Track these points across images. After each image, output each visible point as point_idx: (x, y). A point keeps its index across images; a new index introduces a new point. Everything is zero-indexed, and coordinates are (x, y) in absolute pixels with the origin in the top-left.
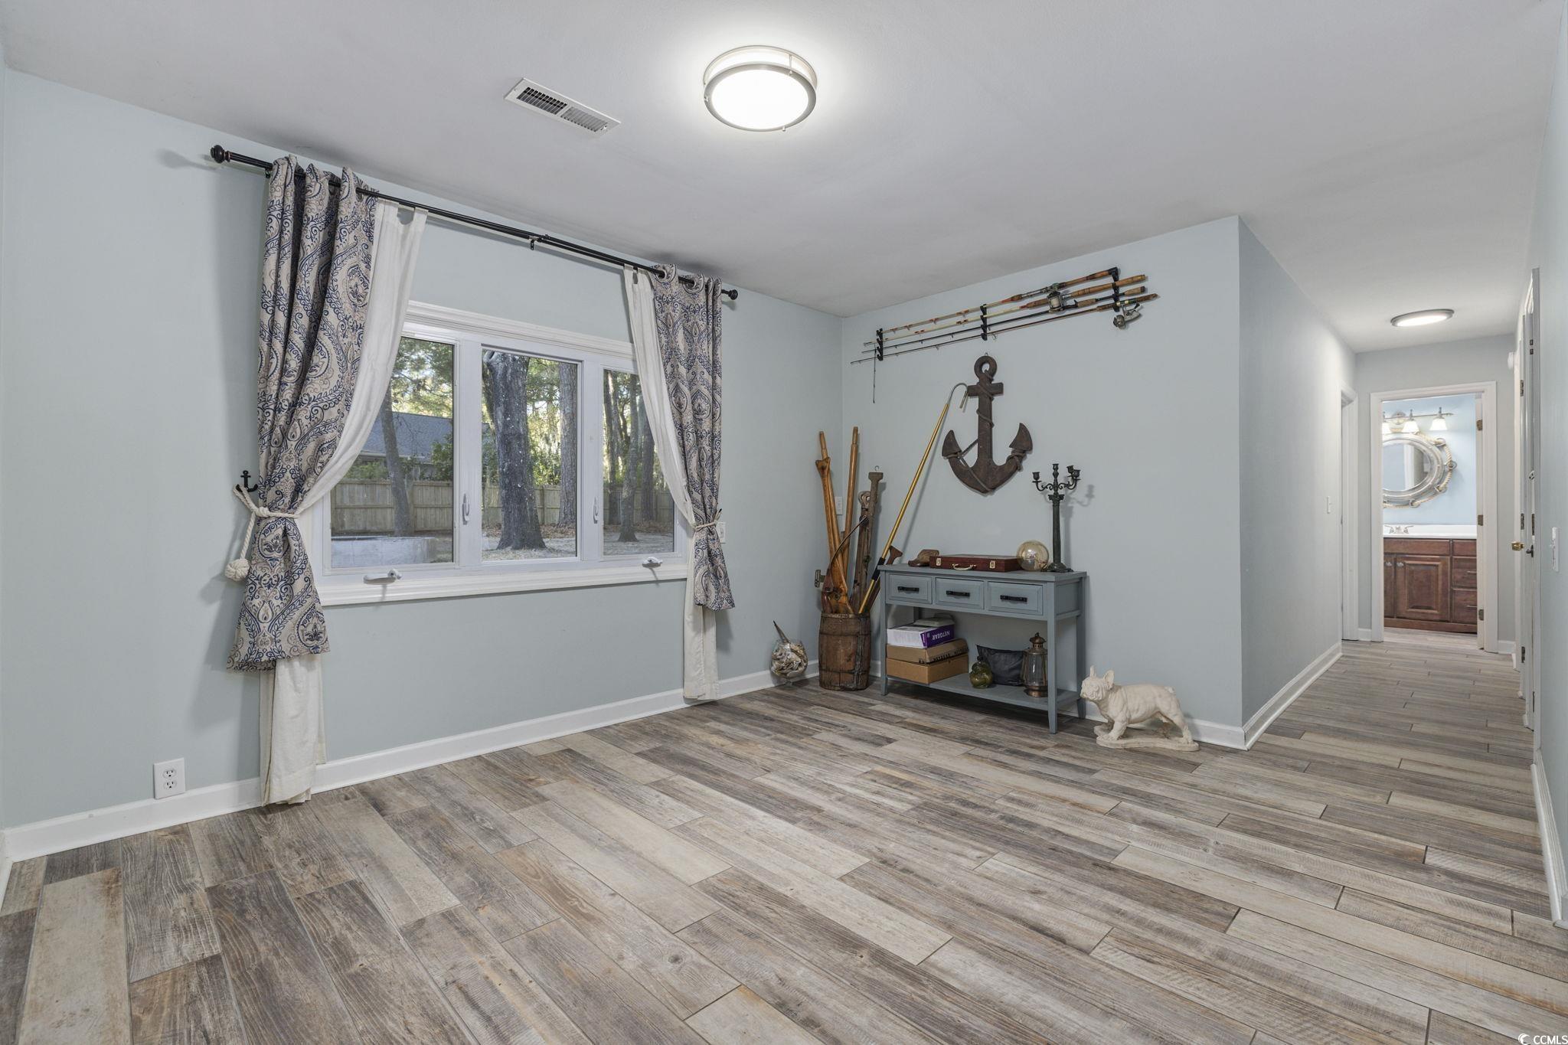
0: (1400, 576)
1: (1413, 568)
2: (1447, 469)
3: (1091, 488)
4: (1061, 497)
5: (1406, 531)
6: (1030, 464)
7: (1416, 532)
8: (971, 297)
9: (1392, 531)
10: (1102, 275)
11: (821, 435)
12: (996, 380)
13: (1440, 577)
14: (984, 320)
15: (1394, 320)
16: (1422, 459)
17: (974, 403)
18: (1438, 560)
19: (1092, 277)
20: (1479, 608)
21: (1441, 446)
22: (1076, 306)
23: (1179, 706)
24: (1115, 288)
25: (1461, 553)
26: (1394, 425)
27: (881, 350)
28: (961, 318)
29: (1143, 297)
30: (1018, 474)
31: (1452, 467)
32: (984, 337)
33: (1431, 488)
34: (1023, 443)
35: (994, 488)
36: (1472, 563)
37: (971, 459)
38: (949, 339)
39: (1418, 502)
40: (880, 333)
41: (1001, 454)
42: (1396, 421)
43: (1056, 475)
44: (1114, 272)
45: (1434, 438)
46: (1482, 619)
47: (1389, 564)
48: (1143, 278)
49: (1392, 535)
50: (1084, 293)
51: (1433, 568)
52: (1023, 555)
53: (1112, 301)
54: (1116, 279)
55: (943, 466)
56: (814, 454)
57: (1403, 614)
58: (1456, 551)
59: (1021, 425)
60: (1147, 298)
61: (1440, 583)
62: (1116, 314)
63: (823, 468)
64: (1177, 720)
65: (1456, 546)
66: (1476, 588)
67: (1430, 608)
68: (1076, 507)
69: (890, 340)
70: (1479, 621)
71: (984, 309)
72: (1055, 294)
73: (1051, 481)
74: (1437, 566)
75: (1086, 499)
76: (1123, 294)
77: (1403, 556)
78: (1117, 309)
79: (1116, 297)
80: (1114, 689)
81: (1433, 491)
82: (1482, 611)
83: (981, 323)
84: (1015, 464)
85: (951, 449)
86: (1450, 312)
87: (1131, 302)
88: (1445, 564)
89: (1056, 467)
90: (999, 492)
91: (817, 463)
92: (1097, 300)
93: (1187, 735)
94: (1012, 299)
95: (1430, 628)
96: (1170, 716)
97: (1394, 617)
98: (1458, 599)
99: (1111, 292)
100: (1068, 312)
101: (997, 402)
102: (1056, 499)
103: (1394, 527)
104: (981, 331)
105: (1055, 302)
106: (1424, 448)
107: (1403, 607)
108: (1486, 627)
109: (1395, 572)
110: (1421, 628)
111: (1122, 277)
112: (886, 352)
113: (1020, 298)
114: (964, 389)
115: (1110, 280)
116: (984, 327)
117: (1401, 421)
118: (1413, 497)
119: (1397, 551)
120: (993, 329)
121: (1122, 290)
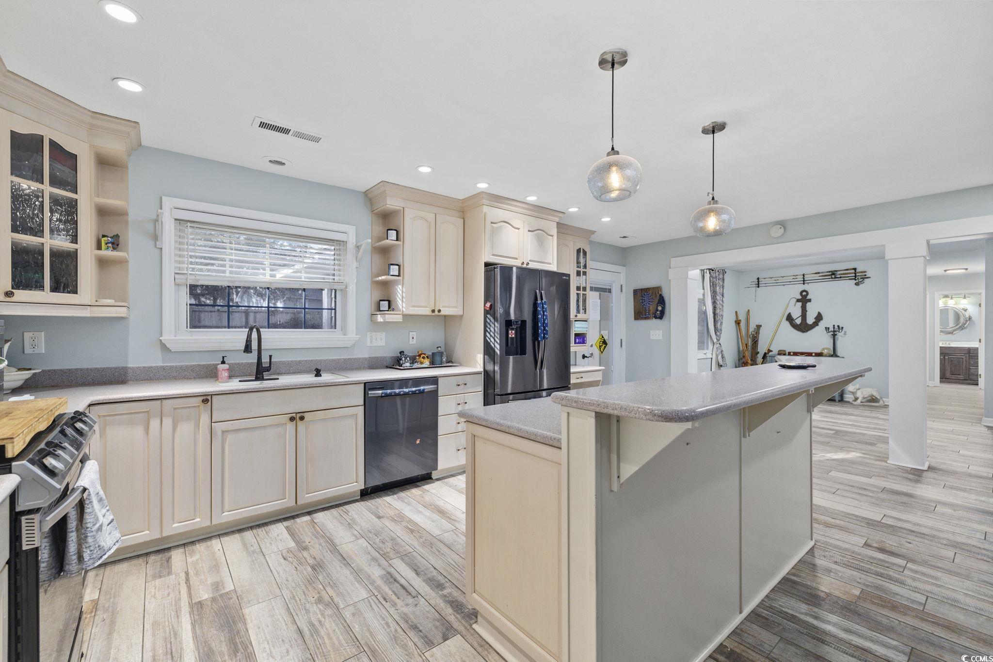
0: (947, 363)
1: (952, 359)
2: (968, 319)
3: (845, 332)
4: (836, 335)
5: (949, 344)
6: (822, 325)
7: (954, 345)
8: (799, 271)
9: (943, 344)
10: (851, 269)
11: (736, 312)
12: (808, 297)
13: (964, 362)
14: (804, 279)
15: (945, 271)
16: (957, 316)
17: (800, 304)
18: (963, 356)
19: (847, 270)
20: (979, 374)
21: (965, 310)
22: (841, 277)
23: (879, 394)
24: (855, 274)
25: (972, 354)
26: (944, 301)
27: (758, 284)
28: (794, 277)
29: (865, 277)
30: (817, 327)
31: (970, 318)
32: (804, 284)
33: (960, 327)
34: (819, 318)
35: (807, 331)
36: (977, 357)
37: (798, 321)
38: (789, 283)
39: (954, 332)
40: (758, 279)
41: (810, 320)
42: (945, 299)
43: (834, 328)
44: (855, 269)
45: (962, 307)
46: (980, 378)
47: (942, 357)
48: (865, 272)
49: (943, 346)
50: (844, 274)
51: (961, 359)
52: (823, 352)
53: (854, 277)
54: (855, 271)
55: (786, 324)
56: (734, 319)
57: (948, 377)
58: (971, 352)
59: (819, 313)
60: (867, 278)
61: (964, 365)
62: (855, 282)
63: (738, 323)
64: (878, 397)
65: (971, 350)
66: (978, 367)
67: (959, 375)
68: (840, 337)
69: (762, 281)
70: (979, 378)
71: (804, 275)
72: (834, 274)
73: (832, 330)
74: (963, 358)
75: (844, 336)
76: (858, 276)
77: (948, 354)
78: (856, 280)
79: (855, 276)
80: (859, 389)
81: (962, 328)
82: (980, 375)
83: (803, 280)
84: (816, 324)
85: (789, 318)
86: (967, 269)
87: (861, 278)
88: (966, 357)
89: (834, 326)
90: (809, 332)
91: (736, 322)
92: (849, 277)
93: (881, 402)
94: (816, 273)
95: (960, 383)
96: (876, 396)
97: (944, 378)
98: (972, 371)
99: (854, 275)
100: (837, 279)
101: (808, 304)
102: (834, 336)
103: (944, 342)
104: (802, 282)
105: (833, 276)
106: (957, 310)
107: (948, 374)
108: (981, 381)
109: (944, 361)
110: (956, 383)
111: (857, 271)
112: (760, 285)
113: (819, 273)
114: (795, 300)
115: (853, 271)
116: (804, 281)
117: (947, 299)
118: (952, 330)
119: (945, 352)
120: (807, 282)
121: (857, 275)
